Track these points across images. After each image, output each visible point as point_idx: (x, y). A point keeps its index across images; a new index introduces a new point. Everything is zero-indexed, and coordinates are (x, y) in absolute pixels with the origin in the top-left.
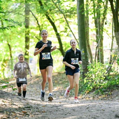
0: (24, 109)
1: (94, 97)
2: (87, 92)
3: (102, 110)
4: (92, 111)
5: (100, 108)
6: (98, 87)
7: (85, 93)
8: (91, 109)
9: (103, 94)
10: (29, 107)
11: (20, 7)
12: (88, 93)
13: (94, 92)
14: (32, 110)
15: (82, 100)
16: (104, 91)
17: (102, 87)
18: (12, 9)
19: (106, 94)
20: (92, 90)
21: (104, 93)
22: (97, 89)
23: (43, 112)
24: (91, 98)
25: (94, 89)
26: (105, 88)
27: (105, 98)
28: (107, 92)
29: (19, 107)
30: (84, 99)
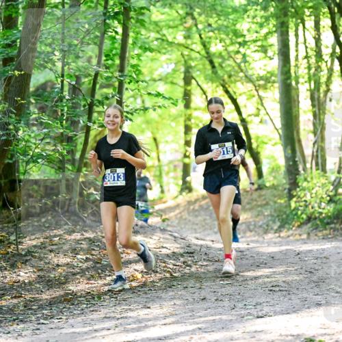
0: (182, 255)
1: (309, 234)
2: (296, 225)
3: (325, 257)
4: (306, 259)
5: (321, 254)
6: (317, 215)
7: (293, 226)
8: (303, 255)
9: (326, 229)
10: (192, 253)
11: (175, 71)
12: (299, 226)
13: (309, 225)
14: (196, 258)
15: (288, 239)
16: (328, 224)
17: (324, 215)
18: (160, 75)
19: (331, 228)
20: (306, 220)
21: (327, 227)
22: (316, 218)
23: (216, 261)
24: (305, 236)
25: (309, 219)
26: (330, 217)
27: (330, 236)
28: (333, 226)
29: (173, 252)
30: (291, 238)
